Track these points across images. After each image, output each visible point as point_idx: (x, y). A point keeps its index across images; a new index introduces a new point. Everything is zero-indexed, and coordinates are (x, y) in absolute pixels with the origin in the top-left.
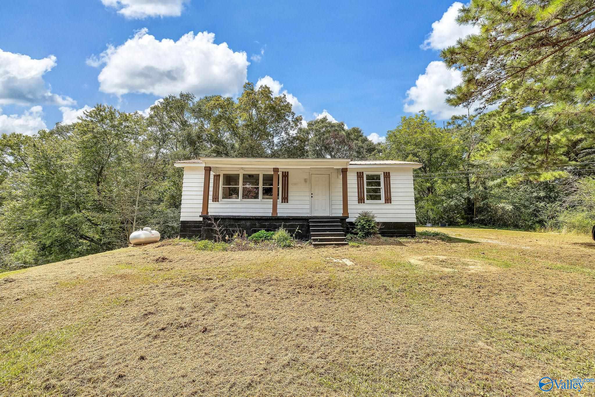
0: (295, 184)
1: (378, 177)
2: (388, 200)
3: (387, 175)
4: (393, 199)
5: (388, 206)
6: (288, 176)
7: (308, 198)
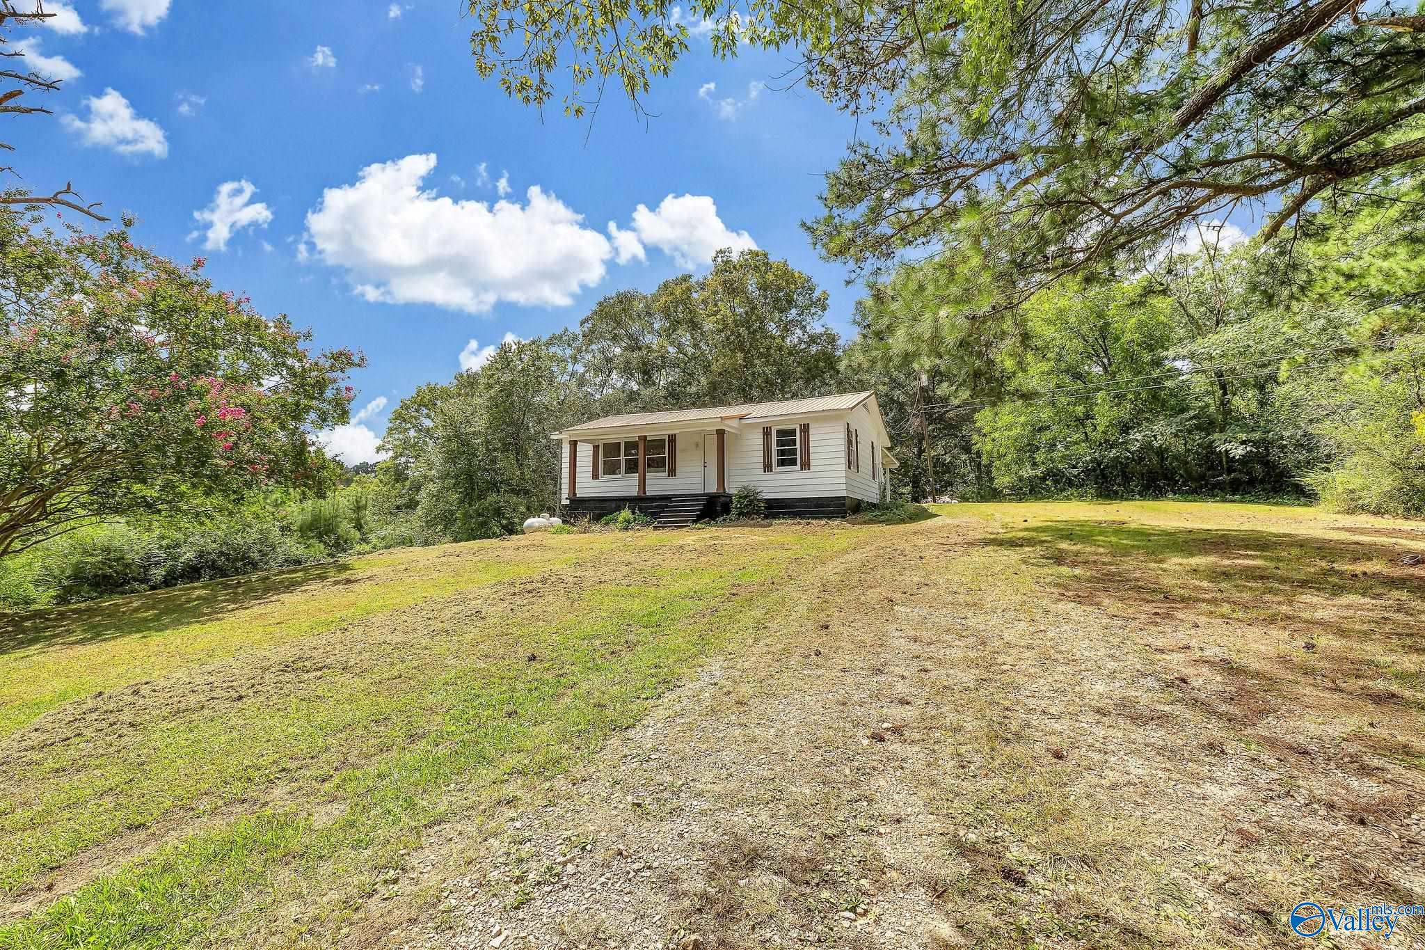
0: (684, 451)
1: (793, 432)
2: (806, 465)
3: (805, 429)
4: (812, 463)
5: (805, 474)
6: (674, 441)
7: (701, 469)
